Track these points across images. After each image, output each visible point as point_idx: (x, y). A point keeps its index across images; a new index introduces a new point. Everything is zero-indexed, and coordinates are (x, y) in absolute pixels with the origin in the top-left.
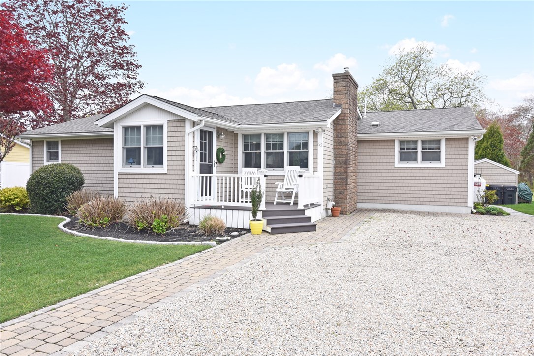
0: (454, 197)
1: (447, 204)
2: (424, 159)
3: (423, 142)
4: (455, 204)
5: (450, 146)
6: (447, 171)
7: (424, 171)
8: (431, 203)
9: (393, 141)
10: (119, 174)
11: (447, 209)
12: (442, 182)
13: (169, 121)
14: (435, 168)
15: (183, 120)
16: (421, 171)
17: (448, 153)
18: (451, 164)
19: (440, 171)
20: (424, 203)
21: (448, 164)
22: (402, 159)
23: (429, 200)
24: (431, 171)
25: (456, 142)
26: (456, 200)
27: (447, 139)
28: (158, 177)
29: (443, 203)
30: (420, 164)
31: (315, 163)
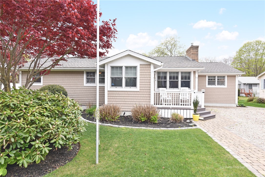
0: (230, 100)
1: (227, 103)
2: (218, 84)
3: (218, 77)
4: (230, 103)
5: (228, 79)
6: (227, 89)
7: (218, 89)
8: (221, 103)
9: (206, 76)
10: (108, 91)
11: (227, 105)
12: (225, 94)
13: (141, 65)
14: (223, 88)
15: (150, 64)
16: (217, 89)
18: (229, 86)
19: (225, 89)
20: (218, 102)
21: (228, 86)
22: (209, 84)
23: (220, 101)
24: (221, 89)
25: (231, 77)
26: (231, 101)
27: (227, 76)
28: (133, 93)
29: (226, 103)
30: (217, 86)
31: (194, 86)
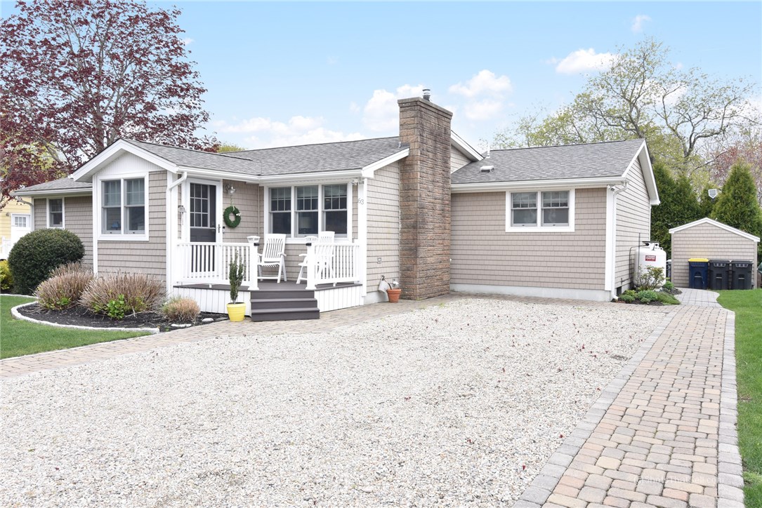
0: (587, 276)
1: (577, 286)
2: (545, 221)
3: (545, 194)
4: (588, 286)
5: (581, 200)
6: (577, 238)
7: (546, 238)
8: (555, 285)
9: (503, 194)
10: (100, 242)
11: (577, 294)
12: (570, 254)
13: (151, 173)
14: (560, 234)
15: (165, 172)
16: (541, 238)
17: (579, 211)
18: (582, 227)
19: (567, 238)
20: (546, 285)
21: (578, 227)
22: (516, 220)
23: (552, 280)
24: (555, 238)
25: (590, 195)
26: (590, 281)
27: (577, 191)
29: (572, 286)
30: (539, 228)
